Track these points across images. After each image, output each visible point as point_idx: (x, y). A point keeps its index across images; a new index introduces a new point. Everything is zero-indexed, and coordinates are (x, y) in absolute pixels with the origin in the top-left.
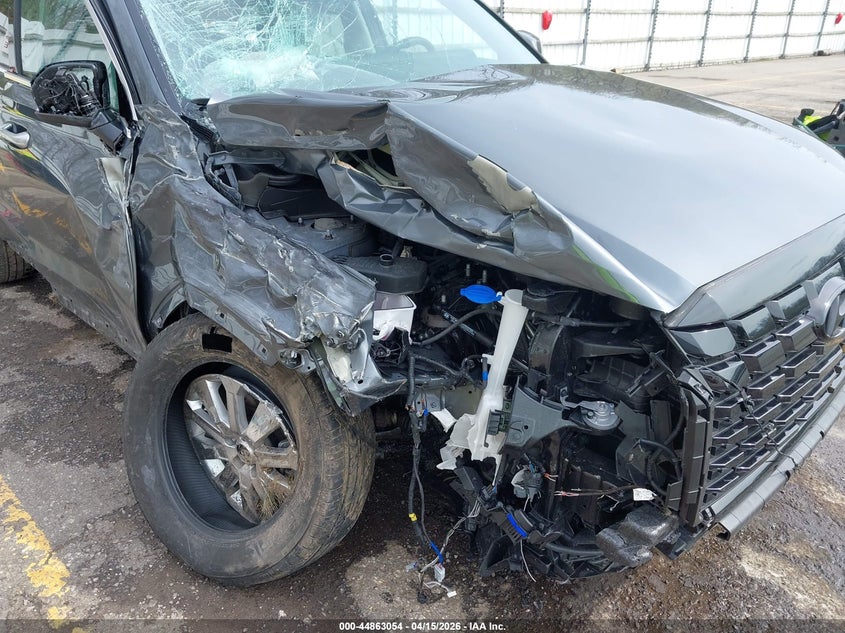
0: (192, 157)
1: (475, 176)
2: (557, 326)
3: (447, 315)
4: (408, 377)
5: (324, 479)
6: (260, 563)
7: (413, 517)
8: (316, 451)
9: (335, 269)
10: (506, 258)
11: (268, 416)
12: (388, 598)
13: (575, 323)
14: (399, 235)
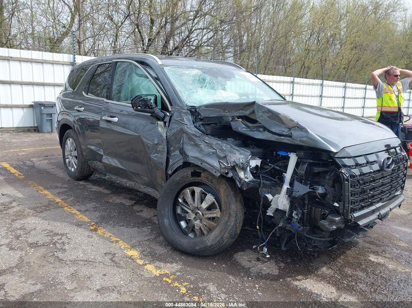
0: (190, 121)
1: (280, 119)
2: (306, 163)
3: (270, 164)
4: (260, 179)
5: (232, 213)
6: (209, 244)
7: (258, 227)
8: (229, 205)
9: (238, 148)
10: (290, 140)
11: (210, 199)
12: (250, 261)
13: (311, 161)
14: (256, 137)
